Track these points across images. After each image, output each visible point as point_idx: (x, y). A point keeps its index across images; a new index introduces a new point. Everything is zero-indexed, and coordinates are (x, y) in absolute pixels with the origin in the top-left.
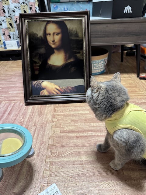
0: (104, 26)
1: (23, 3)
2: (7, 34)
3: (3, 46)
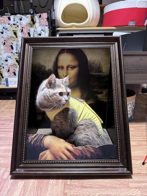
2: (12, 70)
3: (5, 83)
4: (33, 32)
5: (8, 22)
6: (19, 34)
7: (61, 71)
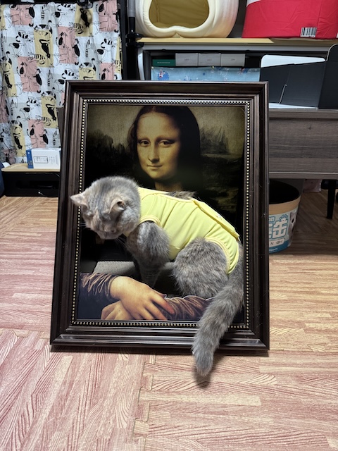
0: (302, 126)
1: (87, 64)
2: (38, 132)
3: (25, 159)
4: (84, 46)
5: (29, 19)
6: (55, 49)
7: (143, 148)
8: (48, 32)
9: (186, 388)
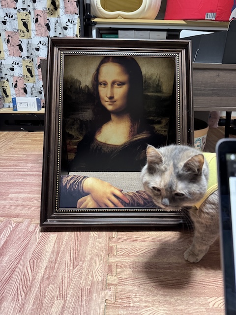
0: (213, 74)
2: (21, 86)
3: (11, 105)
4: (54, 24)
5: (14, 4)
6: (32, 26)
7: (103, 88)
8: (27, 13)
9: (141, 253)
